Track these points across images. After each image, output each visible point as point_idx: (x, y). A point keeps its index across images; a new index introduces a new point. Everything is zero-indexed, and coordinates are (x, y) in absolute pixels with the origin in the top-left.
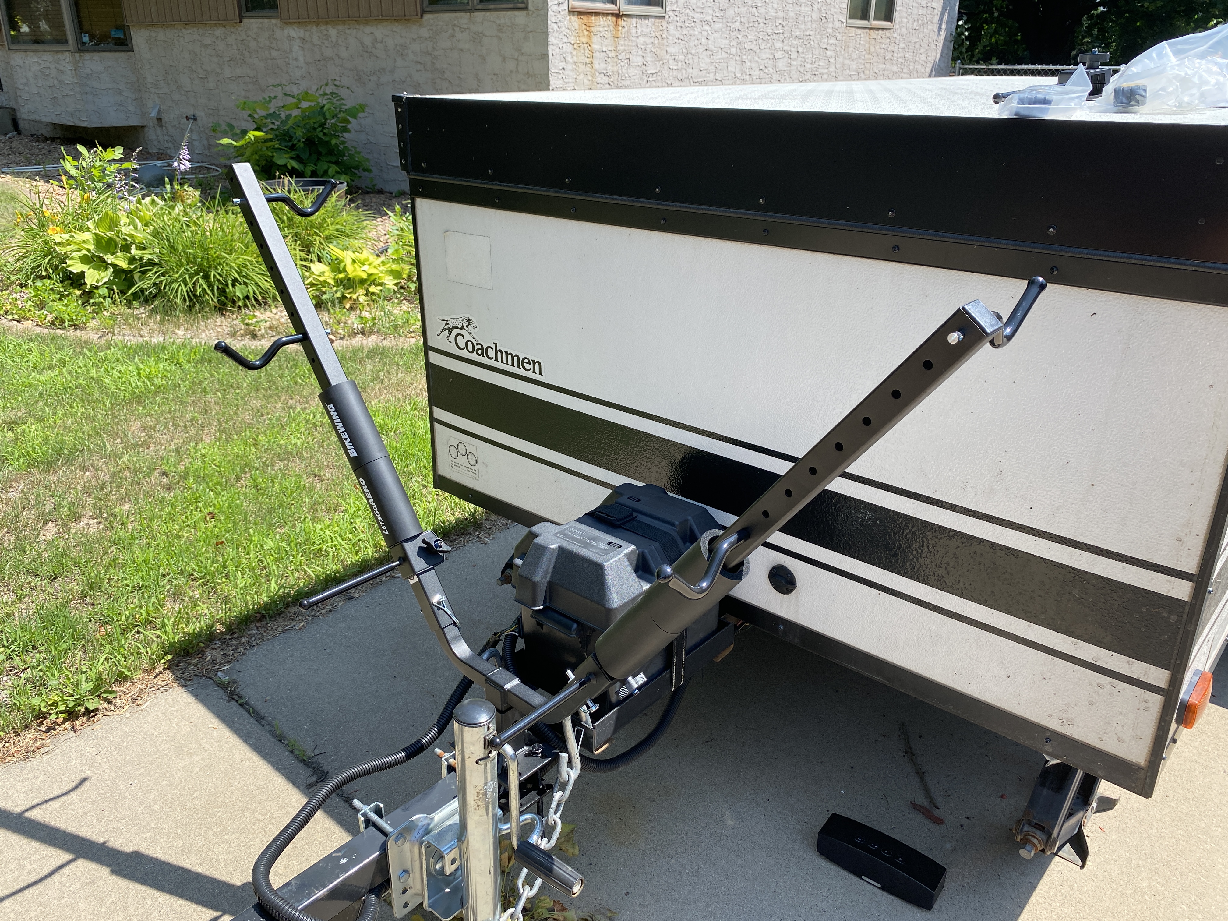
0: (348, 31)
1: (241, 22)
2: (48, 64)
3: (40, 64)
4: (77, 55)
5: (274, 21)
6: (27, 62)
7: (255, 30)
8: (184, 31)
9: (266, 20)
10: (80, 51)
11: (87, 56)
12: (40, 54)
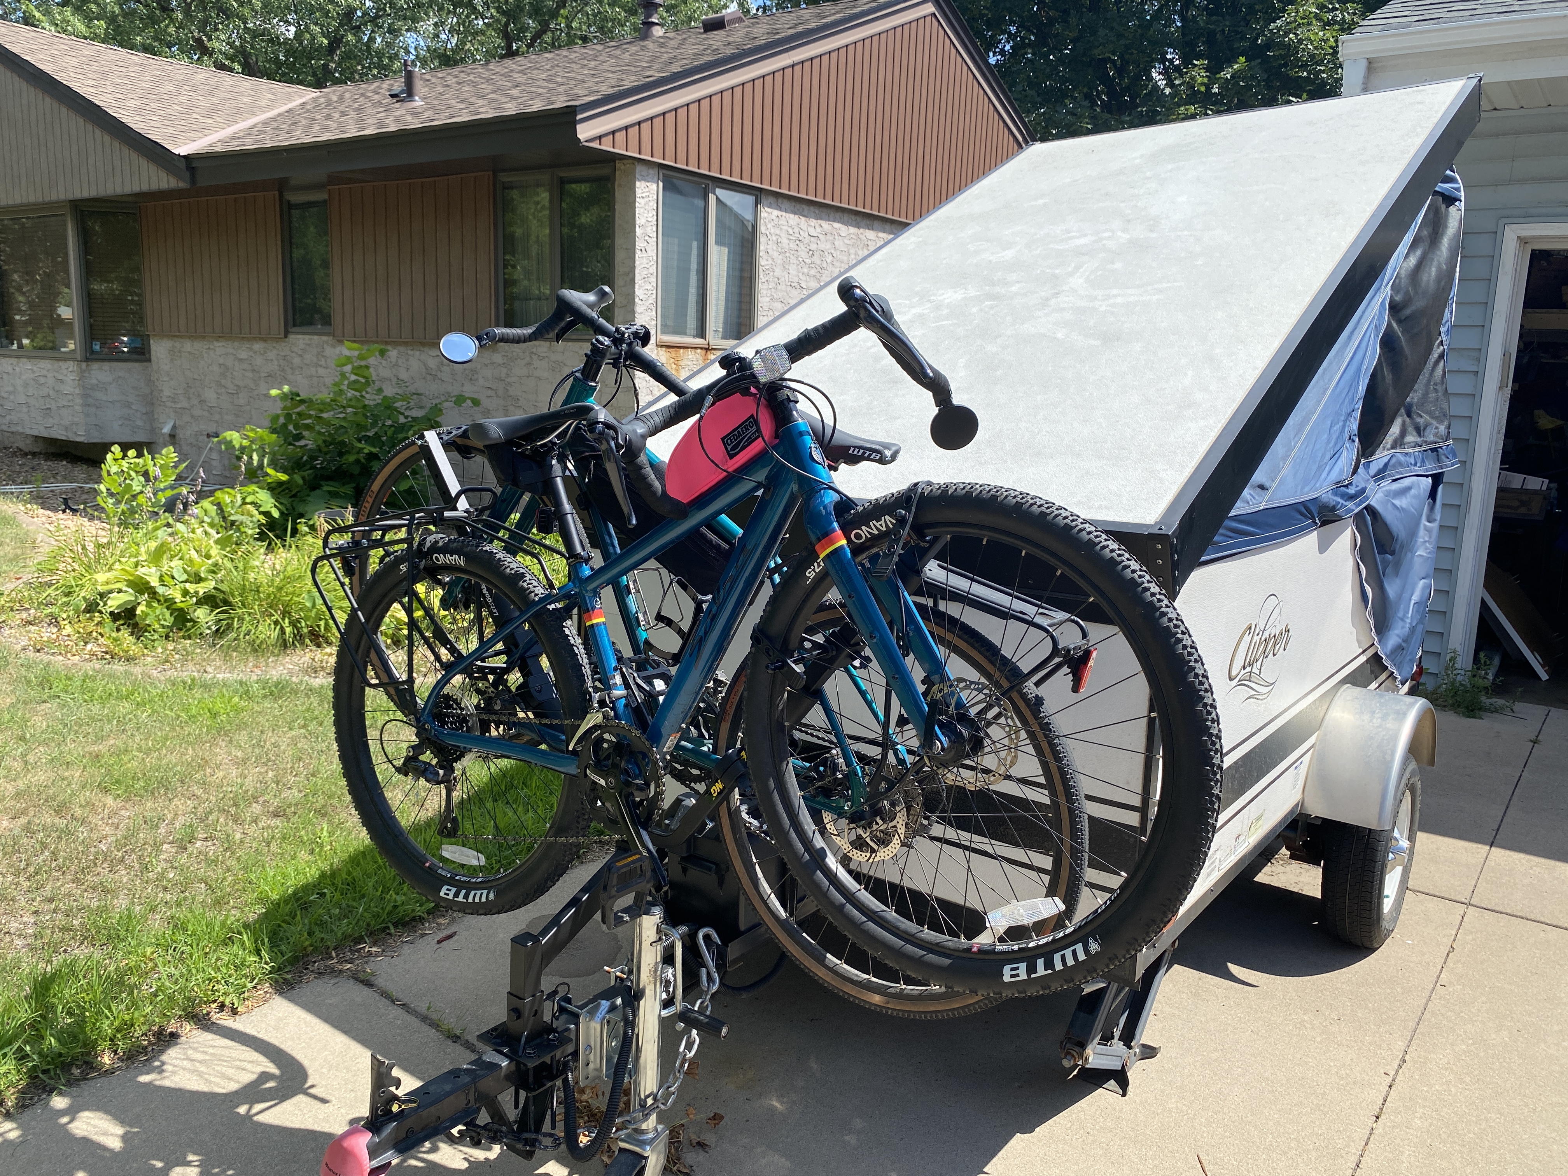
0: (410, 352)
1: (286, 337)
2: (44, 372)
3: (34, 372)
4: (84, 365)
5: (325, 338)
6: (17, 369)
7: (302, 346)
8: (216, 344)
9: (316, 337)
10: (87, 360)
11: (95, 365)
12: (36, 361)
